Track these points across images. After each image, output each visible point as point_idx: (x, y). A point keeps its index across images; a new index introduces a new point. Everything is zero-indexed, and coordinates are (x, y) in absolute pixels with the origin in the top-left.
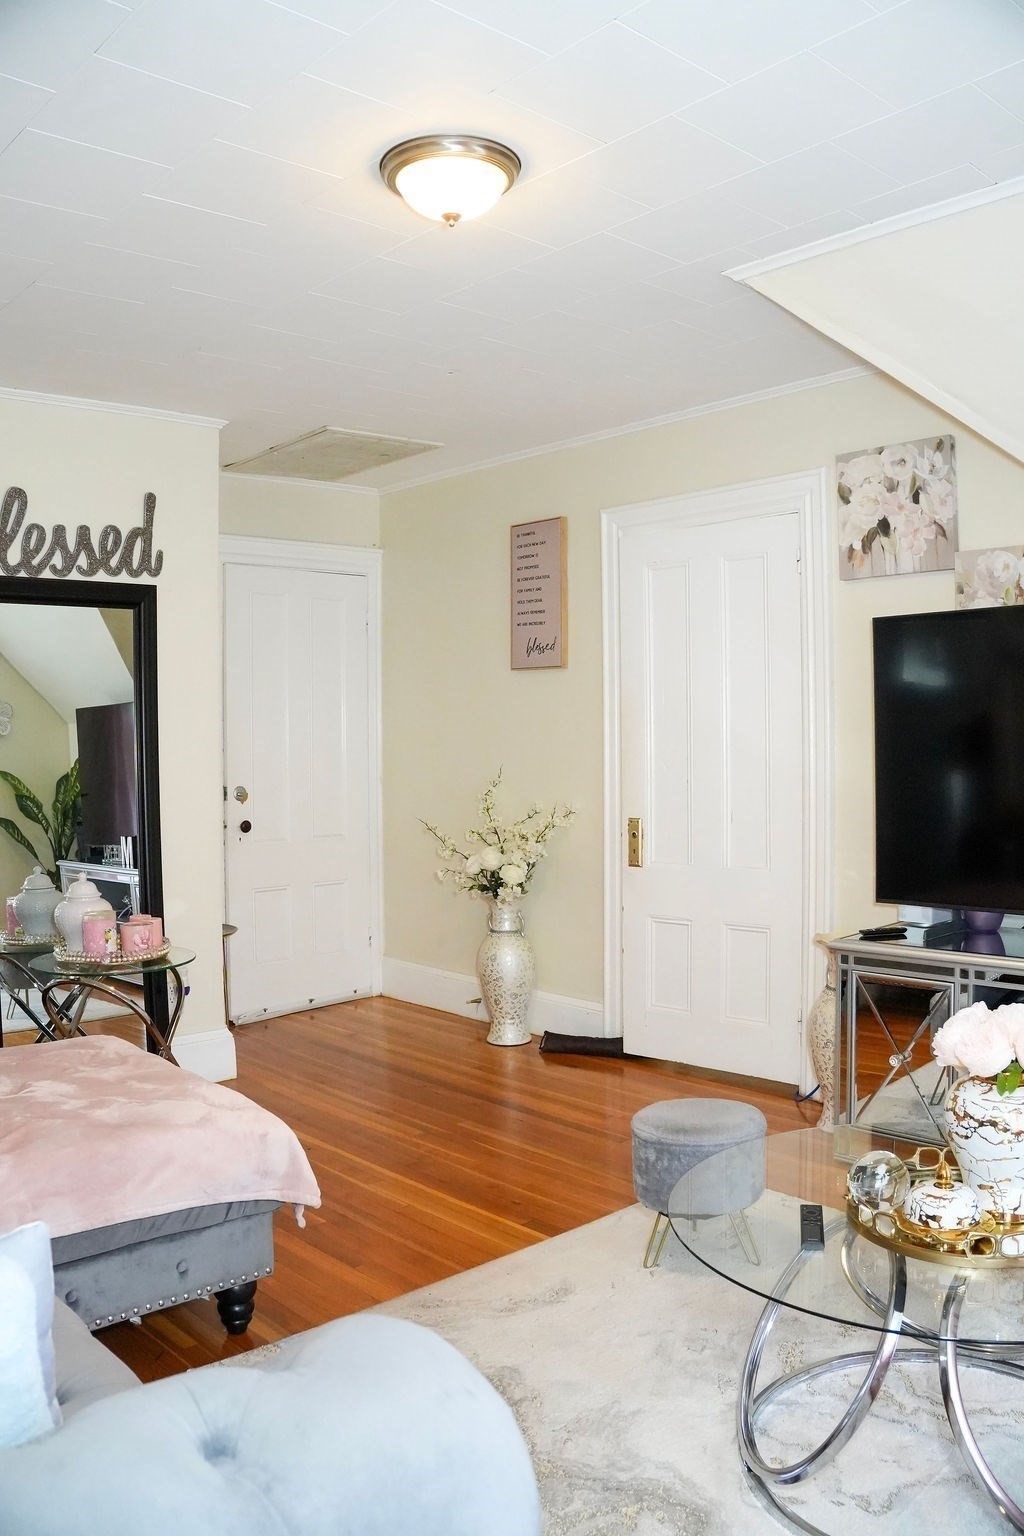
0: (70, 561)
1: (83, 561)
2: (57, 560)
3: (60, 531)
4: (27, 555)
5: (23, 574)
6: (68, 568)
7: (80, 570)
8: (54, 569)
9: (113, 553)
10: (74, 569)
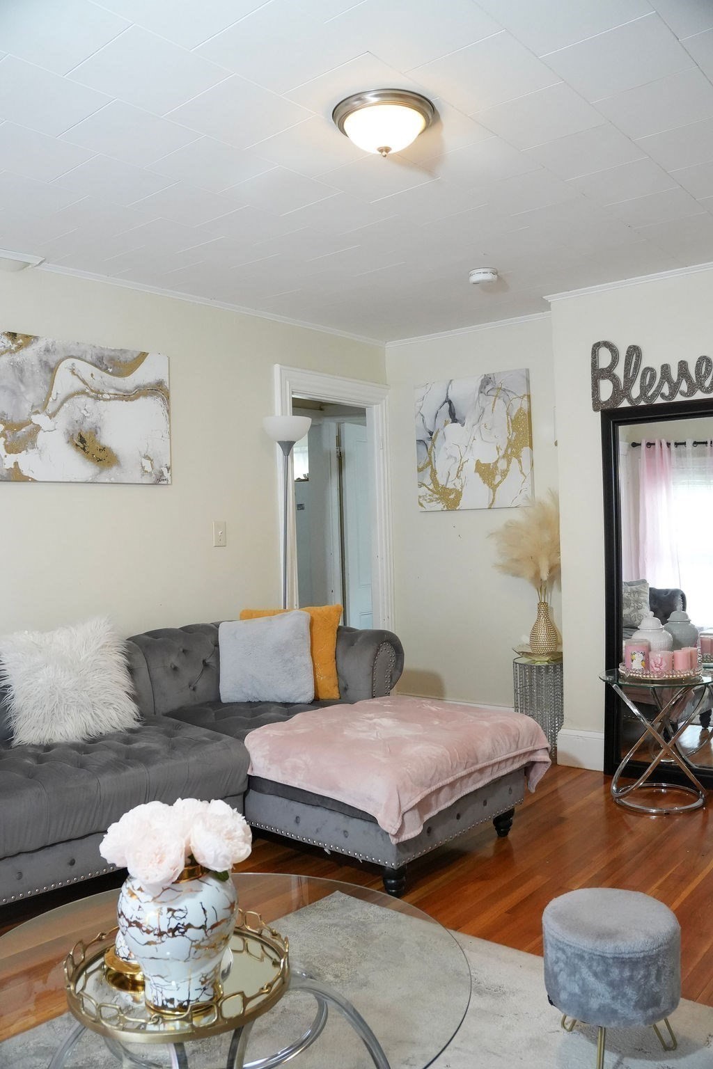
0: (674, 388)
1: (684, 387)
2: (666, 390)
3: (665, 368)
4: (644, 389)
5: (643, 403)
6: (673, 394)
7: (683, 394)
8: (663, 396)
9: (706, 378)
10: (679, 394)
